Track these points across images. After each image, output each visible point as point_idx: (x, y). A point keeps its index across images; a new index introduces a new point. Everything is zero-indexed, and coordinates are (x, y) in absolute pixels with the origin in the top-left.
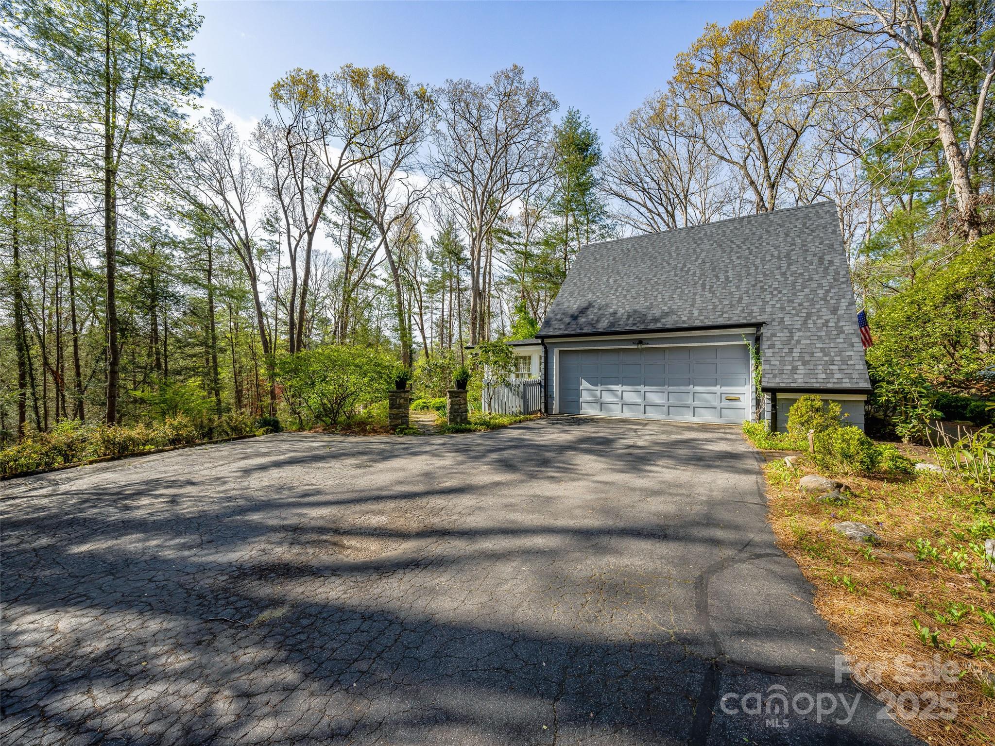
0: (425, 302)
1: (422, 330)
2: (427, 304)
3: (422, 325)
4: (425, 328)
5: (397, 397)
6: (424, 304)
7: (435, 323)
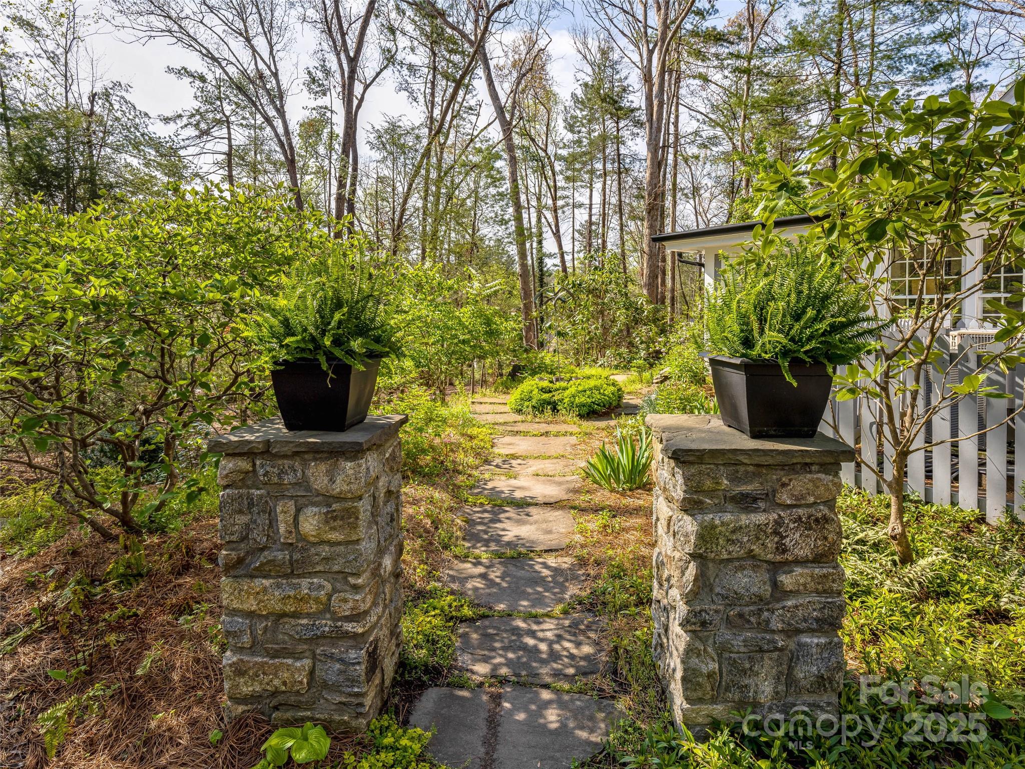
0: (564, 189)
1: (557, 235)
2: (566, 193)
3: (557, 226)
4: (562, 231)
5: (278, 492)
6: (559, 193)
7: (579, 232)
